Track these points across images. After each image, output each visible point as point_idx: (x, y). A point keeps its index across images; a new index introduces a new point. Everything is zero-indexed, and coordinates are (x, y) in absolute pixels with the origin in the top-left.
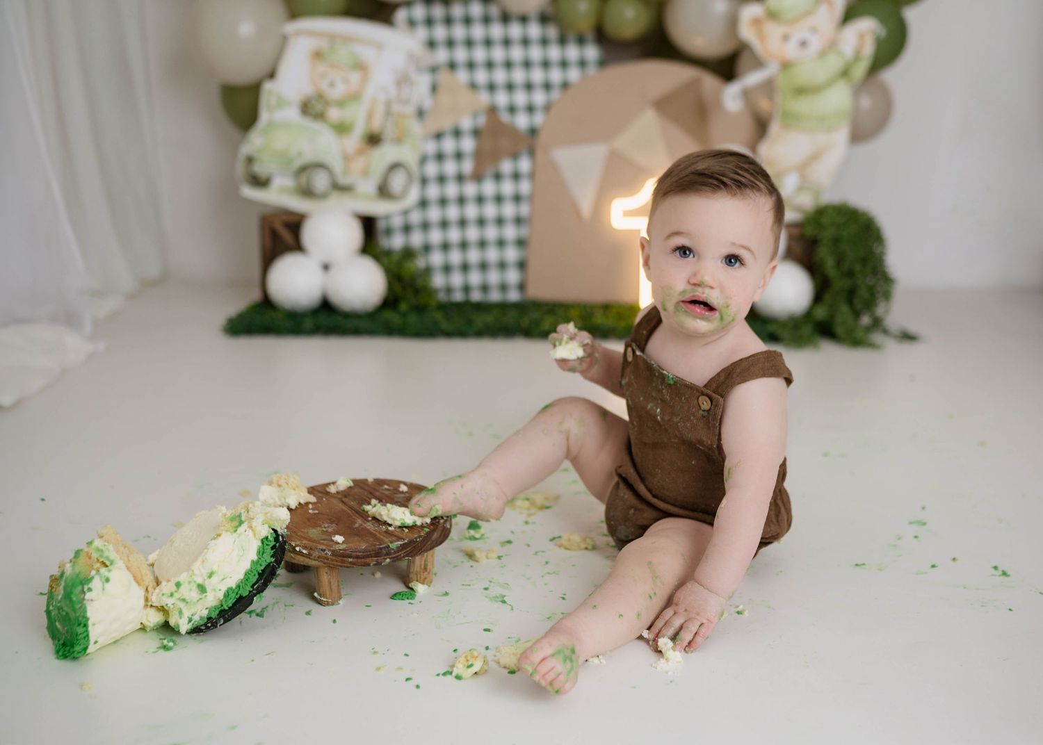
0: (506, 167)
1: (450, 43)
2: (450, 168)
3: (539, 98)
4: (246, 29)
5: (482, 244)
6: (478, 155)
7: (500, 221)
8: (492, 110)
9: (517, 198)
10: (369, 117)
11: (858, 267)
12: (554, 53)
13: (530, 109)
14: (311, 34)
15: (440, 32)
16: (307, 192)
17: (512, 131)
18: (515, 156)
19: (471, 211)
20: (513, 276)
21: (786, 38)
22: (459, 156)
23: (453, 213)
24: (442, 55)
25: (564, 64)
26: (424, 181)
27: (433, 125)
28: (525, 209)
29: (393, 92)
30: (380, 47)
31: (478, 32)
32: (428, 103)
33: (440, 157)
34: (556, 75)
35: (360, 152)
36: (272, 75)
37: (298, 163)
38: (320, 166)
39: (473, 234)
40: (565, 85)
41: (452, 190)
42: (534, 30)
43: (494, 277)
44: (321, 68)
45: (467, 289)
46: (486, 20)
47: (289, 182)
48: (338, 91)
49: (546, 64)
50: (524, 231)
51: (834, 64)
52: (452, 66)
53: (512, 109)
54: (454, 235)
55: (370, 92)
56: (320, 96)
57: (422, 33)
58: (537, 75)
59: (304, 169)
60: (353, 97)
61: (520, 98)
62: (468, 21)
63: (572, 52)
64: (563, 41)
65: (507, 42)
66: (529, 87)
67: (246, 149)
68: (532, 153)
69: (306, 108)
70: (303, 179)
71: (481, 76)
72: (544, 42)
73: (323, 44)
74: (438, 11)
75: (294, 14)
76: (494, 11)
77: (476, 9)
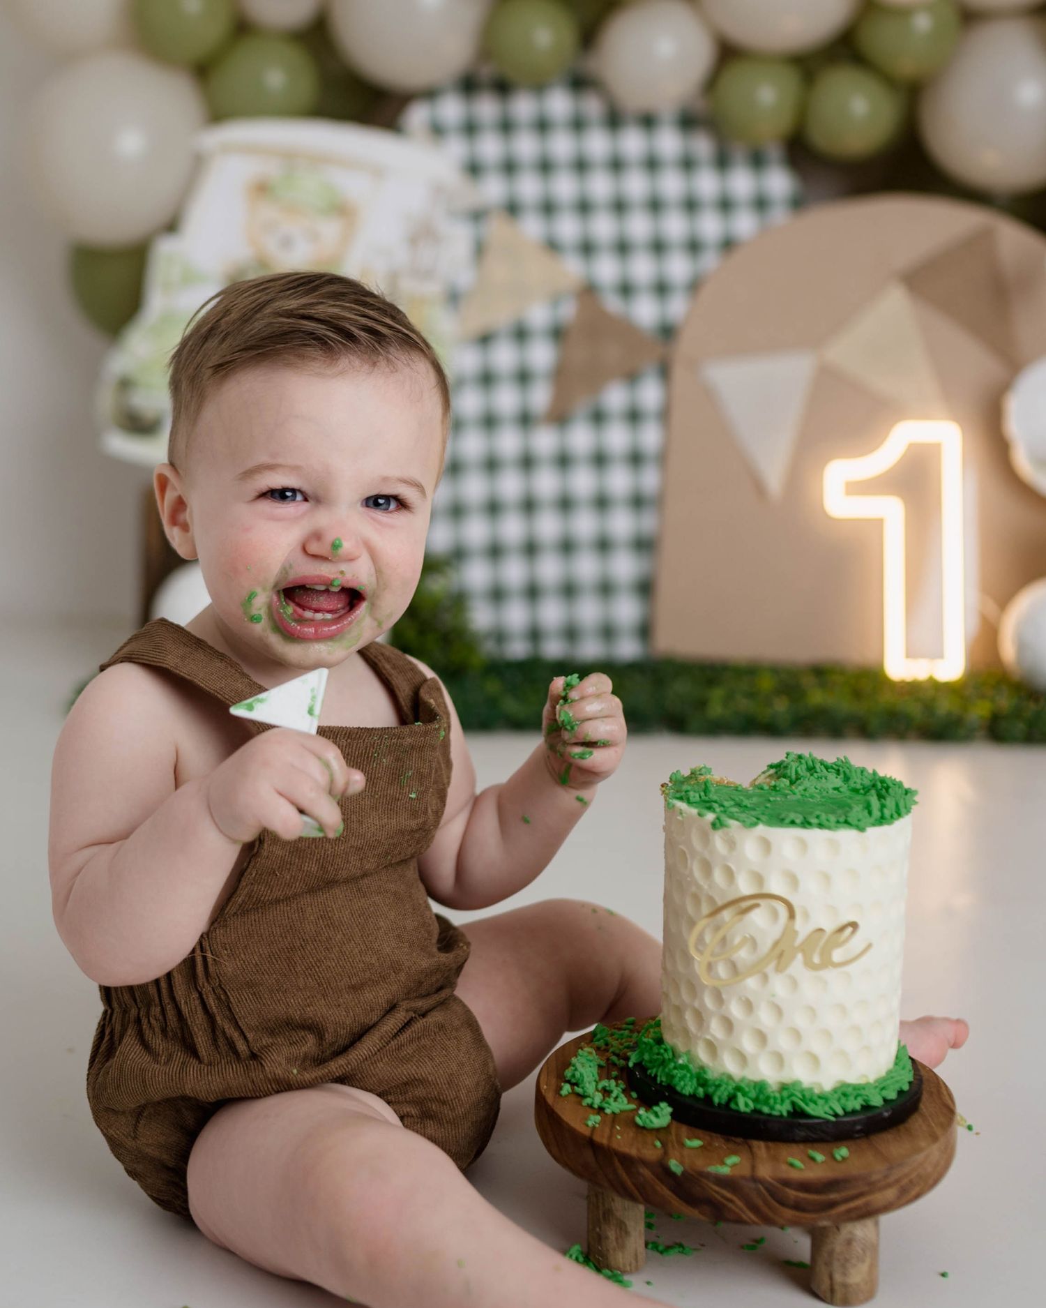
0: (615, 397)
1: (509, 167)
2: (506, 399)
3: (678, 268)
4: (131, 143)
5: (567, 547)
6: (560, 375)
7: (602, 503)
8: (589, 291)
9: (636, 459)
12: (707, 184)
13: (662, 289)
14: (250, 149)
15: (490, 147)
17: (625, 329)
18: (632, 378)
19: (546, 483)
20: (626, 610)
22: (523, 377)
23: (510, 485)
24: (493, 189)
25: (725, 205)
27: (478, 320)
28: (650, 480)
30: (378, 172)
31: (562, 146)
32: (465, 277)
33: (487, 379)
34: (710, 226)
36: (172, 226)
39: (548, 526)
40: (728, 245)
41: (509, 442)
42: (669, 142)
43: (589, 611)
44: (267, 213)
45: (535, 634)
46: (578, 125)
49: (691, 205)
50: (649, 522)
52: (513, 209)
53: (626, 289)
54: (512, 528)
55: (357, 257)
56: (262, 265)
57: (456, 149)
58: (675, 226)
61: (642, 268)
62: (543, 126)
63: (742, 182)
64: (722, 162)
65: (617, 165)
66: (658, 247)
67: (118, 366)
68: (665, 372)
71: (568, 228)
72: (688, 164)
73: (270, 169)
74: (487, 108)
75: (217, 115)
76: (593, 106)
77: (559, 104)
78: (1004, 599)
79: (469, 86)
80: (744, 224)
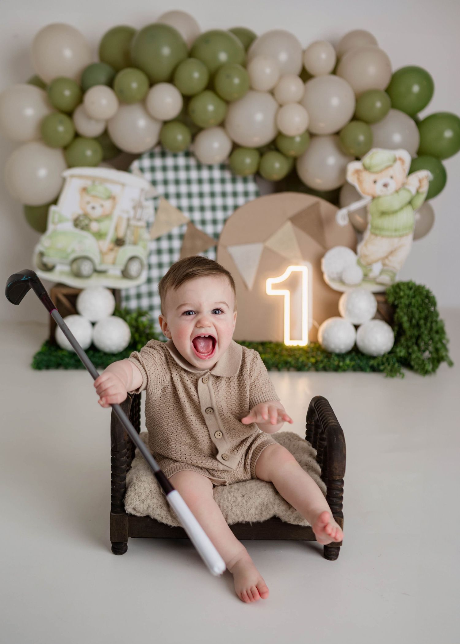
1: (166, 182)
3: (220, 215)
4: (42, 173)
6: (183, 250)
8: (192, 223)
10: (116, 229)
11: (422, 322)
12: (229, 187)
13: (215, 222)
14: (80, 177)
15: (159, 176)
16: (78, 275)
17: (204, 235)
18: (206, 252)
21: (375, 182)
22: (171, 251)
25: (235, 194)
26: (150, 267)
27: (156, 233)
29: (132, 213)
30: (123, 185)
31: (182, 175)
32: (152, 219)
33: (159, 252)
34: (230, 201)
35: (111, 250)
36: (55, 202)
37: (72, 257)
38: (86, 258)
40: (236, 207)
42: (217, 174)
44: (87, 198)
46: (188, 168)
47: (67, 268)
48: (98, 213)
49: (224, 195)
51: (405, 197)
52: (167, 196)
53: (203, 222)
55: (117, 213)
56: (86, 215)
57: (148, 176)
58: (219, 201)
59: (75, 260)
60: (108, 216)
61: (208, 215)
62: (176, 168)
63: (240, 187)
64: (234, 181)
65: (200, 181)
67: (39, 248)
68: (216, 249)
69: (77, 223)
70: (75, 266)
71: (184, 202)
72: (223, 181)
73: (88, 183)
74: (158, 162)
75: (70, 166)
76: (192, 162)
77: (181, 161)
78: (320, 323)
79: (152, 156)
80: (241, 201)
